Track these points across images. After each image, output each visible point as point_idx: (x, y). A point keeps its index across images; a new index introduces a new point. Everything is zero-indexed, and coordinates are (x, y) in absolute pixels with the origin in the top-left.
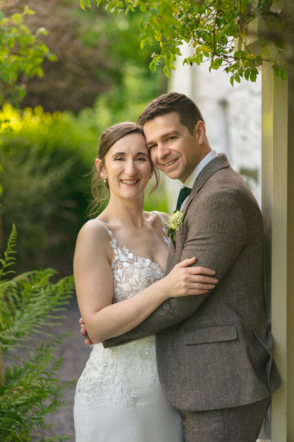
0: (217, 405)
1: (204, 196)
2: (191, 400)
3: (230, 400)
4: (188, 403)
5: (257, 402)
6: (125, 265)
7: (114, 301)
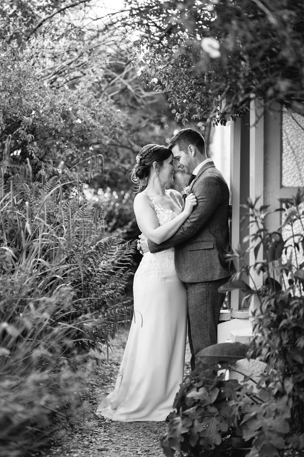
0: (202, 280)
1: (202, 178)
2: (189, 277)
3: (209, 278)
4: (188, 279)
5: (221, 279)
6: (160, 212)
7: (159, 225)
